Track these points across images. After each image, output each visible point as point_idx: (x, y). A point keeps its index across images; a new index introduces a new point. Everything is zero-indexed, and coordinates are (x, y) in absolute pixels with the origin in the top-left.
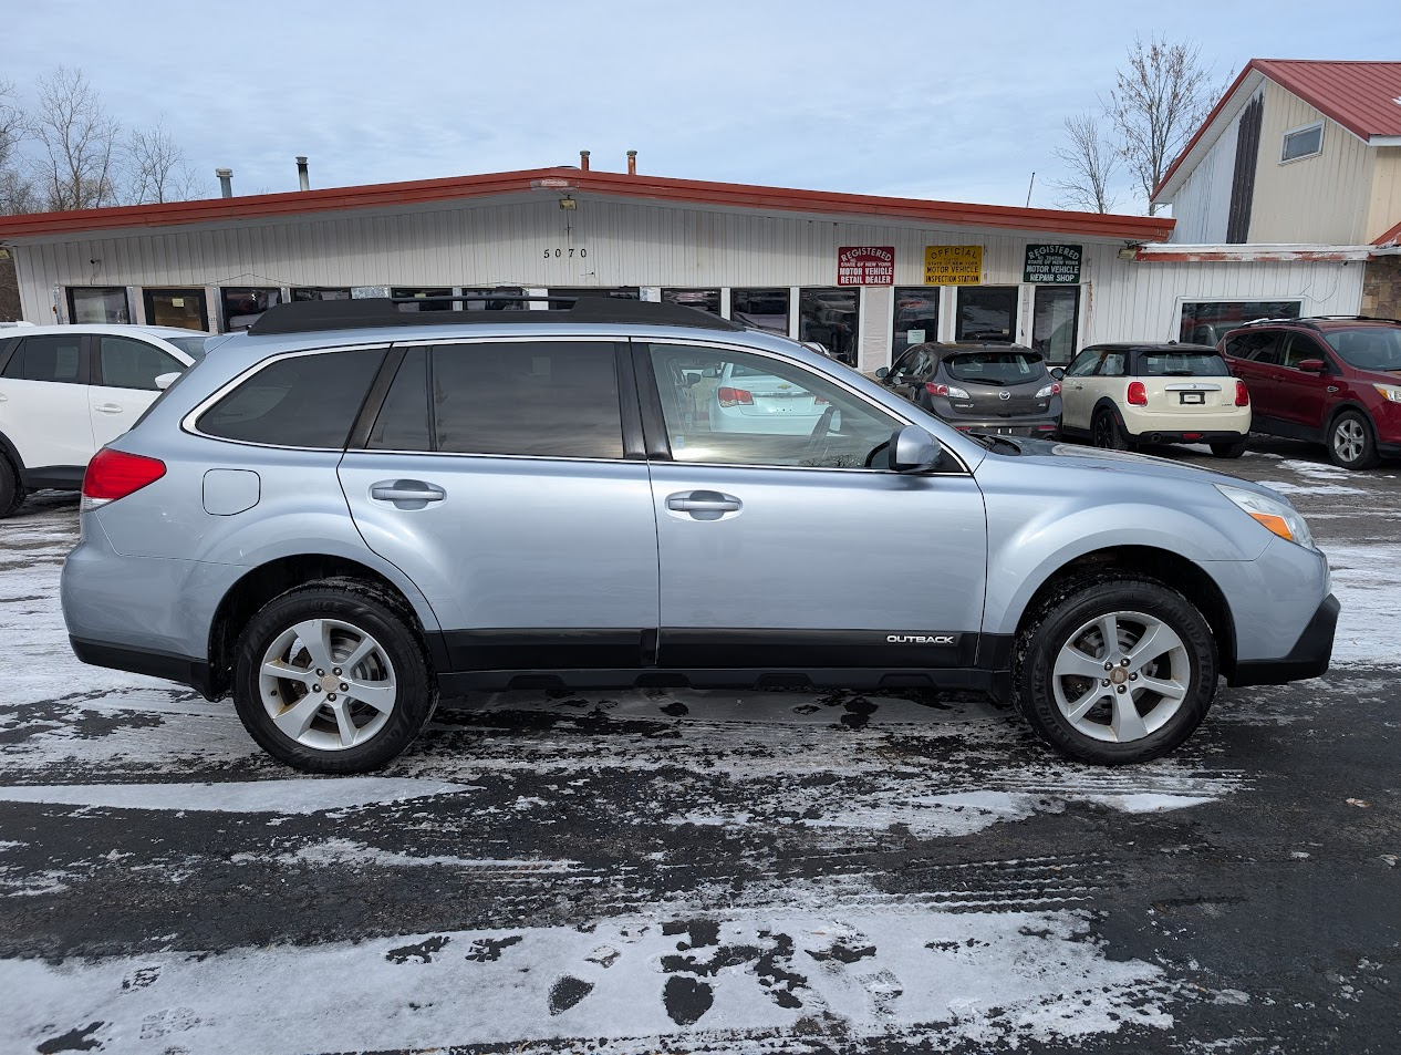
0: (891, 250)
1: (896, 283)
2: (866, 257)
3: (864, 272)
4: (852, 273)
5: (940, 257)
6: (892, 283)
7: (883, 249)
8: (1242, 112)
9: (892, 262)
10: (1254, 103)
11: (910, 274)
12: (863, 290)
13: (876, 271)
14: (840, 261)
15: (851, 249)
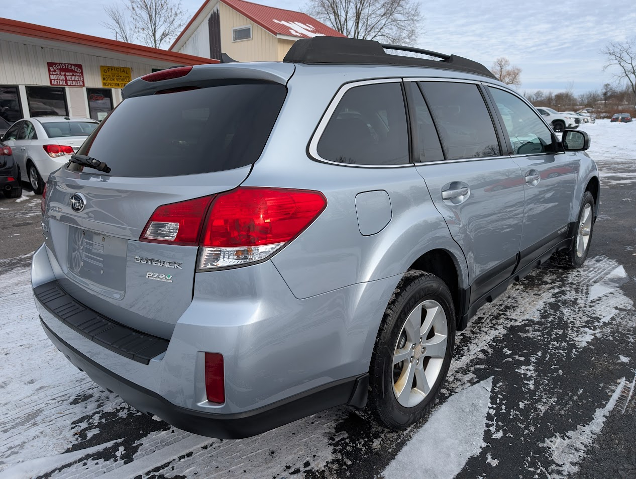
0: (80, 66)
1: (86, 85)
2: (65, 69)
3: (66, 78)
4: (58, 80)
5: (107, 72)
6: (84, 85)
7: (76, 65)
9: (82, 73)
10: (214, 13)
11: (94, 81)
12: (67, 89)
13: (73, 78)
14: (49, 71)
15: (55, 64)
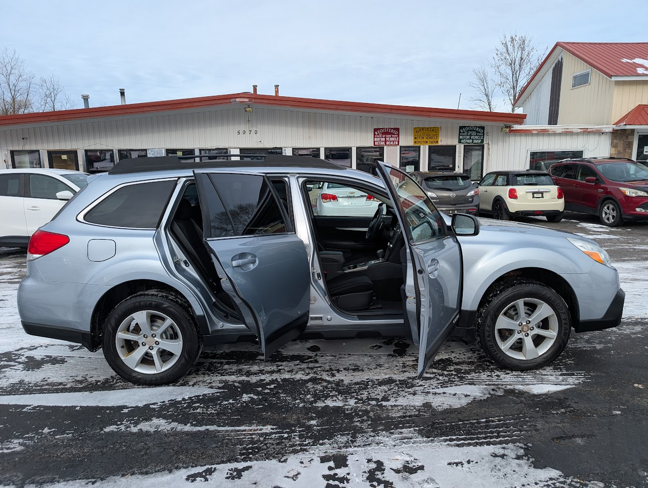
0: (398, 130)
1: (401, 144)
2: (386, 132)
3: (385, 139)
4: (380, 141)
5: (419, 132)
6: (398, 144)
7: (394, 129)
8: (554, 66)
9: (398, 135)
10: (559, 61)
11: (407, 140)
12: (385, 148)
13: (391, 139)
14: (375, 134)
15: (379, 129)
